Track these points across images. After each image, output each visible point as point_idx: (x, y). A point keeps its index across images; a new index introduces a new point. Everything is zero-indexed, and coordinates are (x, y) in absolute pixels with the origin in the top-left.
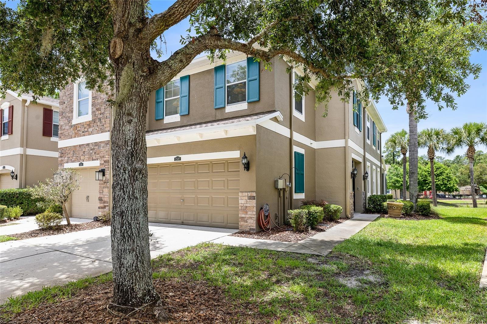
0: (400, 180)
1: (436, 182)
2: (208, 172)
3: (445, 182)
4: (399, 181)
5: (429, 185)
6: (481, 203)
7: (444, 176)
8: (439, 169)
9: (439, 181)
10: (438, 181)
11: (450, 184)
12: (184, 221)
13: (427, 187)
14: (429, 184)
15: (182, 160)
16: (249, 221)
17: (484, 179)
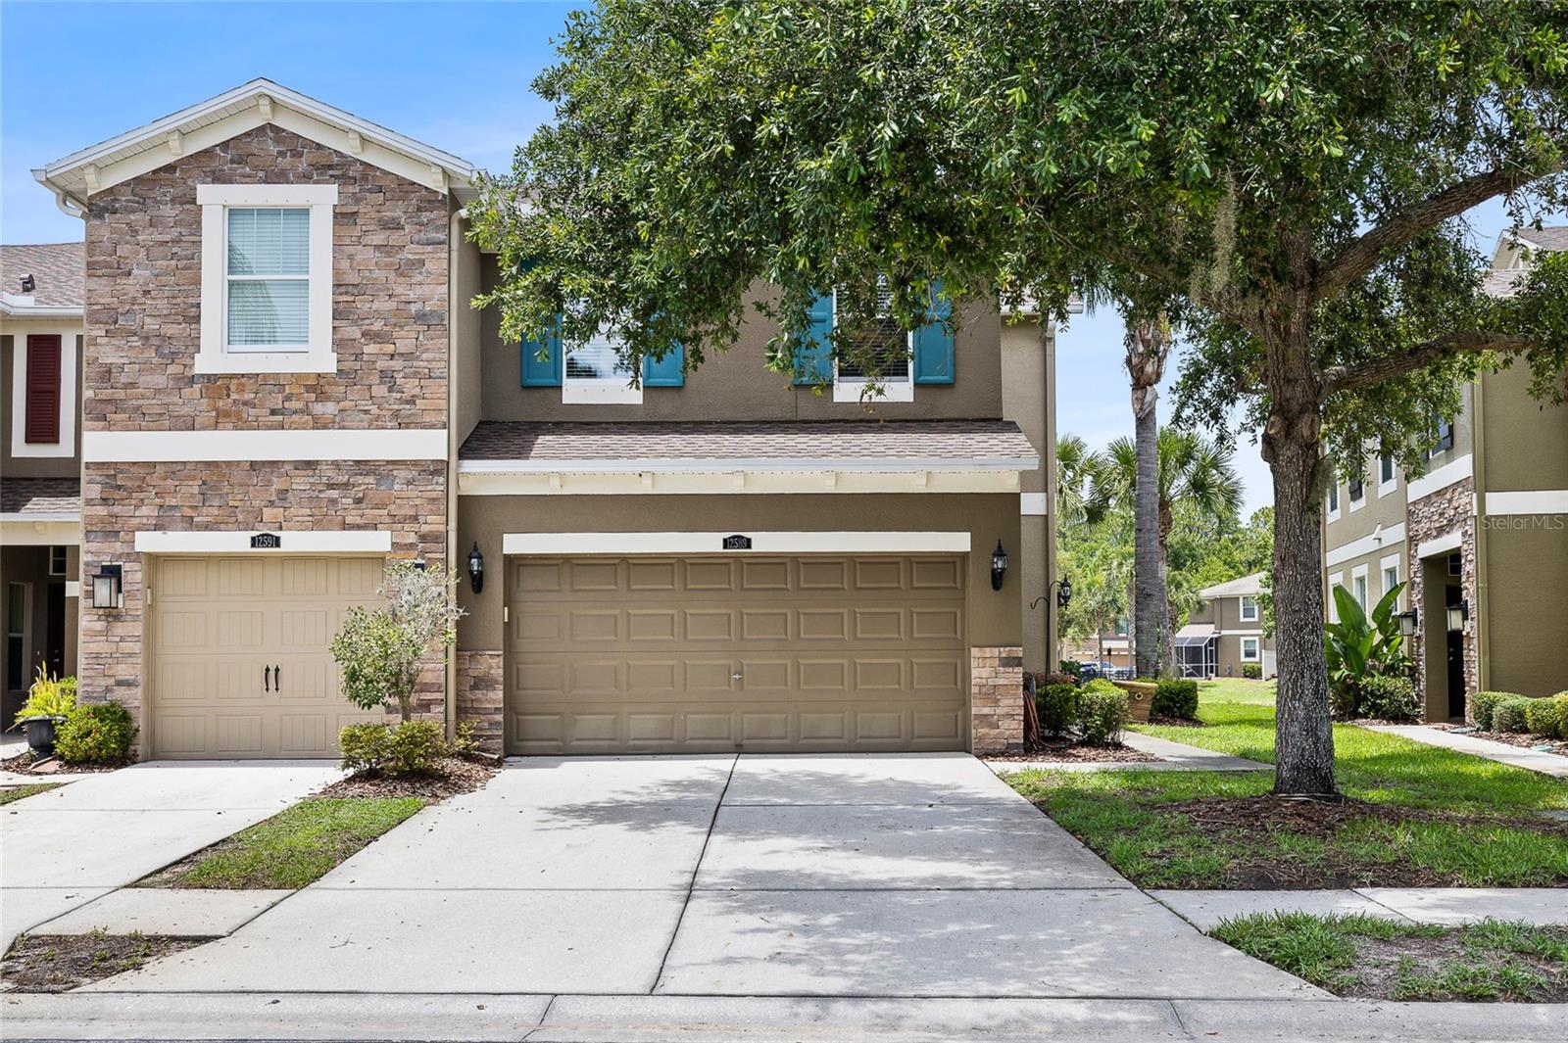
2: (839, 589)
12: (745, 742)
15: (756, 548)
16: (1005, 724)
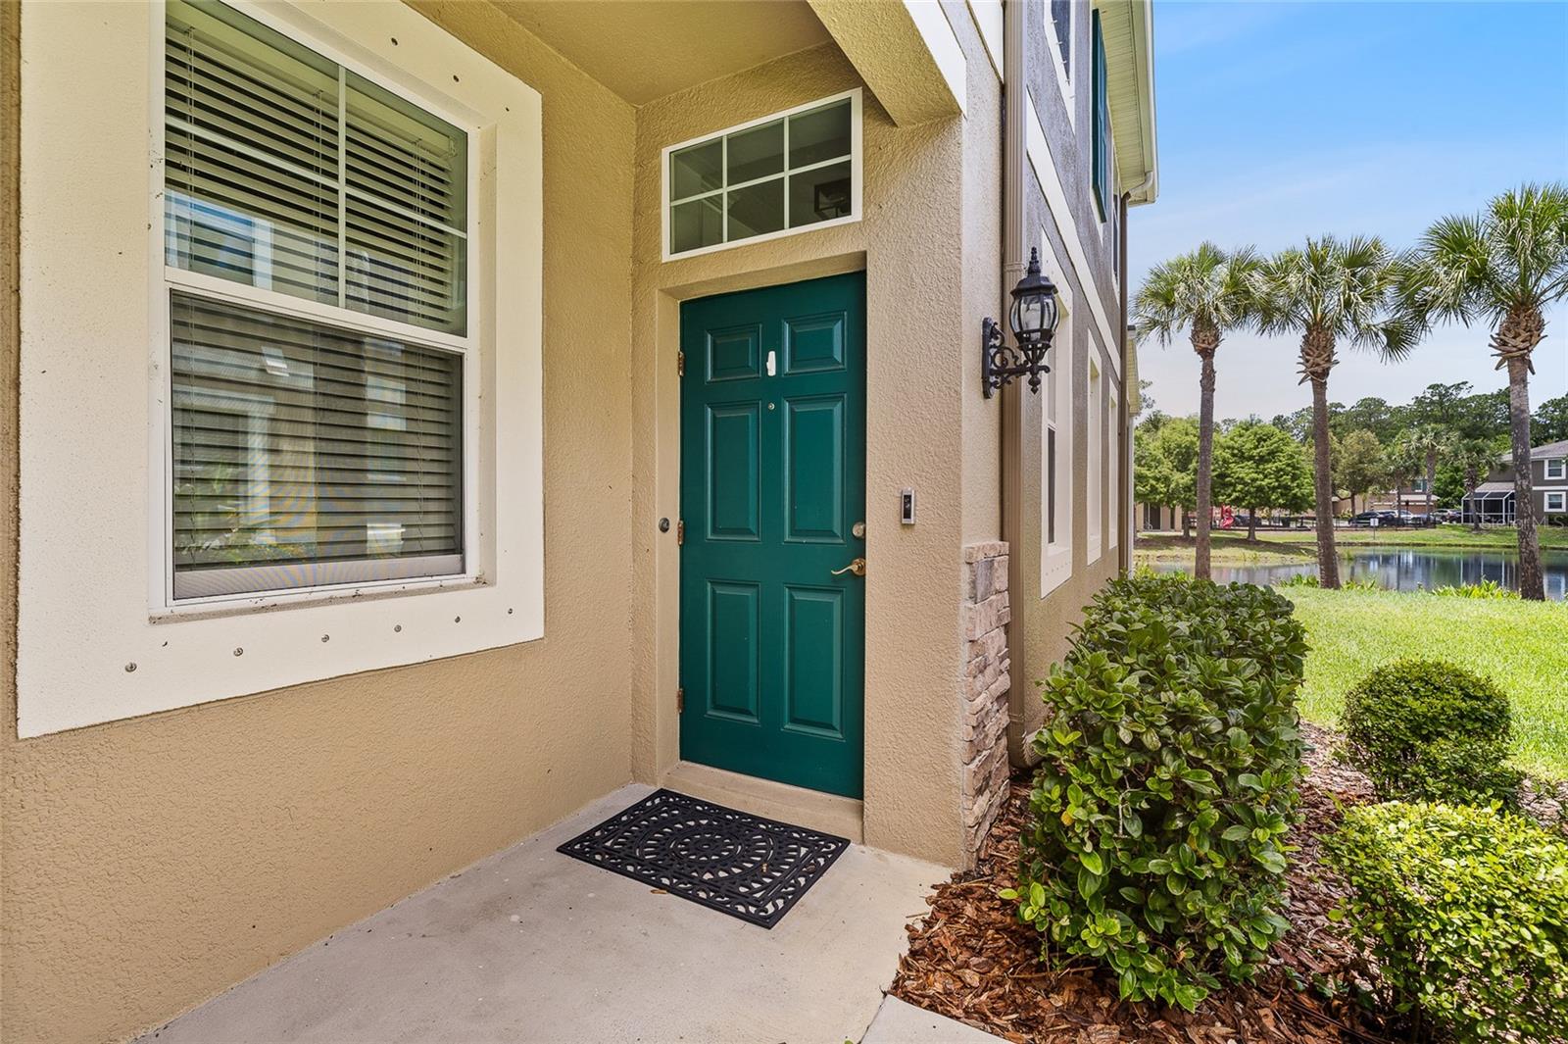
0: (1148, 473)
1: (1257, 479)
3: (1286, 479)
4: (1146, 477)
5: (1234, 491)
6: (1364, 541)
7: (1281, 463)
8: (1265, 441)
9: (1266, 477)
10: (1261, 476)
11: (1298, 486)
13: (1230, 495)
14: (1233, 485)
17: (1369, 474)
